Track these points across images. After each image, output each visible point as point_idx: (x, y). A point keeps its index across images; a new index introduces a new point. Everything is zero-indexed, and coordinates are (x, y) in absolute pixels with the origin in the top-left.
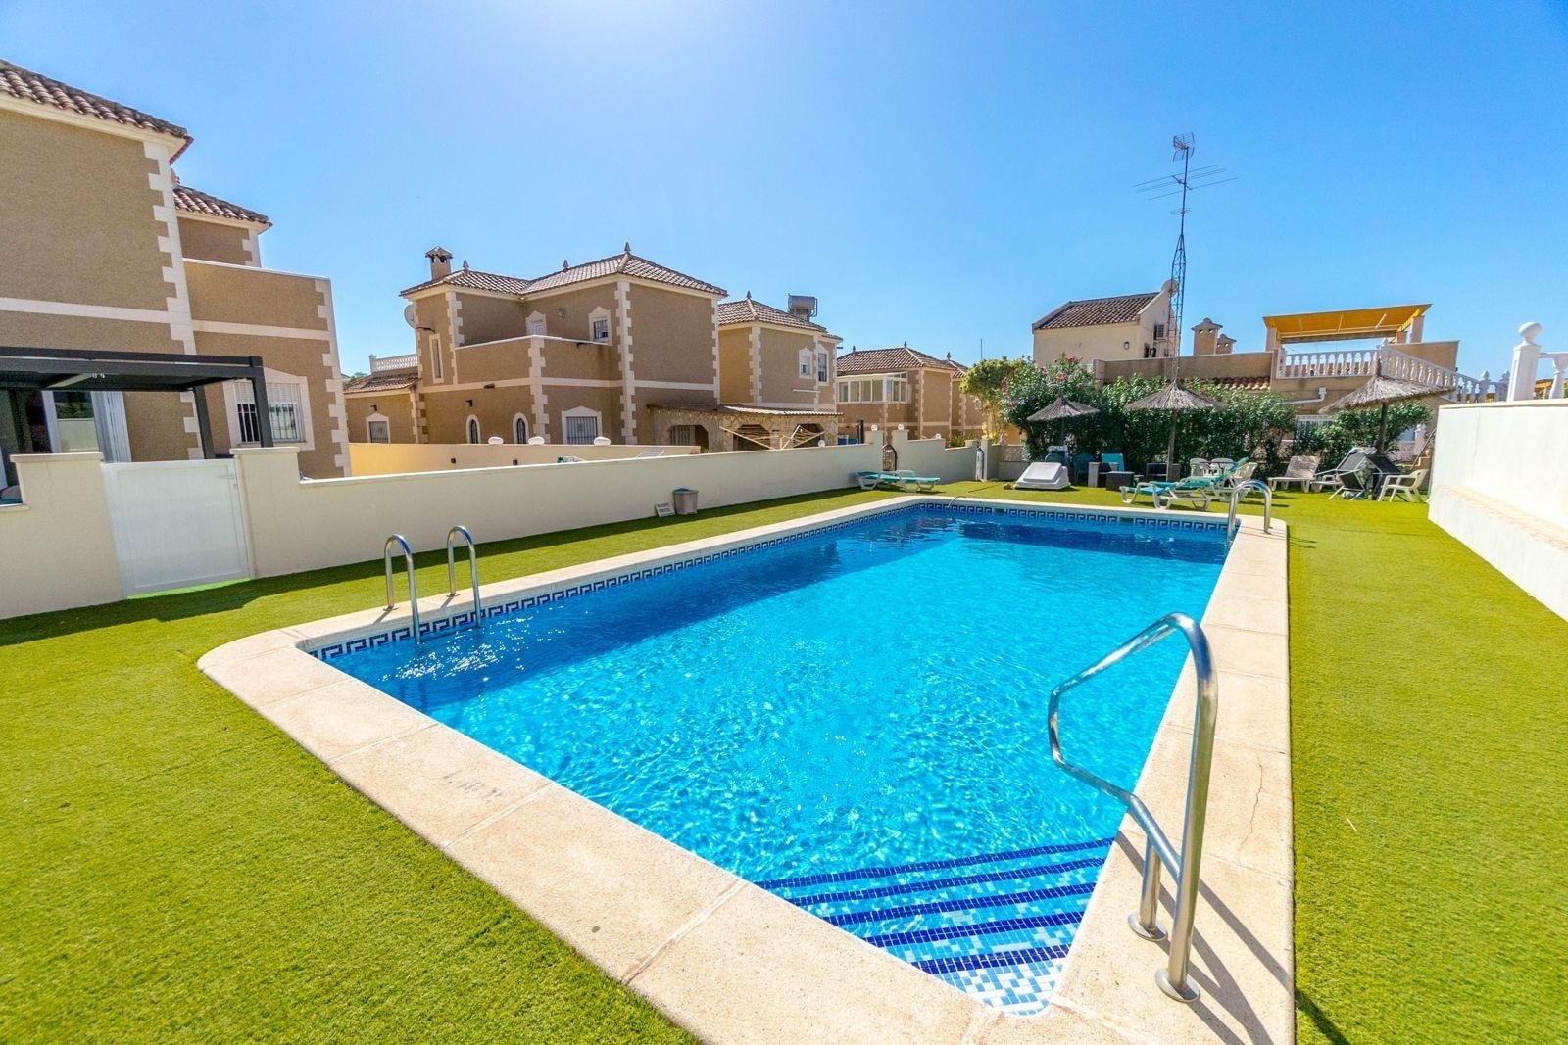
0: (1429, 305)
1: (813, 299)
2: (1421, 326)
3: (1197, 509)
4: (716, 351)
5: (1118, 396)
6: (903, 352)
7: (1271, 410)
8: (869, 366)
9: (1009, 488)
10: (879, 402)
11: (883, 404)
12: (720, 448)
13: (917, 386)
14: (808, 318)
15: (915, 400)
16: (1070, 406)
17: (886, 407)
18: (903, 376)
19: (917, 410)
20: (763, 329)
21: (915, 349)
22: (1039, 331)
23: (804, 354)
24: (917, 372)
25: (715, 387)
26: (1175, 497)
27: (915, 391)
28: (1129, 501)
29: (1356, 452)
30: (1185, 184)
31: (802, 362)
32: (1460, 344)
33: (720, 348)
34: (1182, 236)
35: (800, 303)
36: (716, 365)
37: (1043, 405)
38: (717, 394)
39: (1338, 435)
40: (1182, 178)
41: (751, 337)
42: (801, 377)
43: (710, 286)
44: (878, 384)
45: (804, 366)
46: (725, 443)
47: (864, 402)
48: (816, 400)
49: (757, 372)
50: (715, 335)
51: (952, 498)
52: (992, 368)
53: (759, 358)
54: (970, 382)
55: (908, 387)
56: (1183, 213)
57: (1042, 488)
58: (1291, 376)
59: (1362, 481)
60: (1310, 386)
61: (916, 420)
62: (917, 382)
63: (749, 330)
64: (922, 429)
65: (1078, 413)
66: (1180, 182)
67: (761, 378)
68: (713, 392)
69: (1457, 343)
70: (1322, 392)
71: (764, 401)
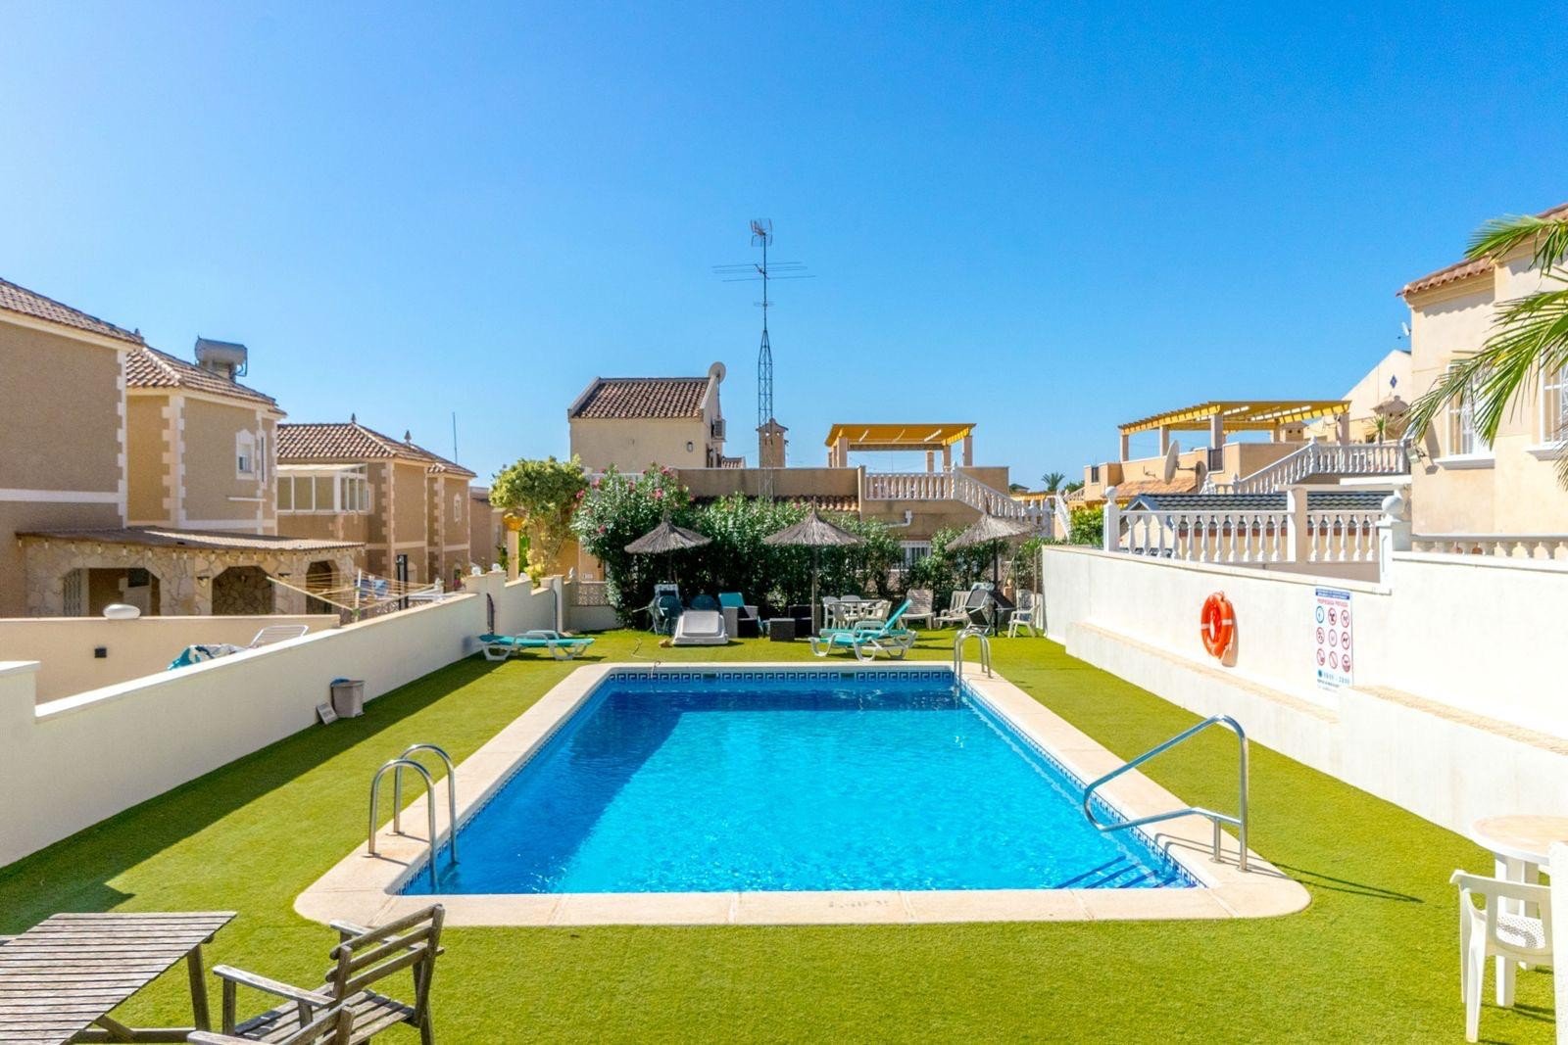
0: (975, 425)
1: (241, 349)
2: (971, 444)
3: (893, 658)
4: (122, 436)
5: (725, 519)
6: (350, 429)
7: (881, 539)
8: (298, 450)
9: (666, 645)
10: (327, 512)
11: (335, 516)
12: (187, 606)
13: (384, 487)
14: (232, 378)
15: (380, 508)
16: (680, 534)
17: (340, 520)
18: (361, 470)
19: (384, 524)
20: (187, 399)
21: (368, 427)
22: (577, 419)
23: (244, 438)
24: (383, 465)
25: (119, 498)
26: (879, 647)
27: (380, 495)
28: (822, 654)
29: (978, 588)
30: (764, 273)
31: (240, 453)
32: (1010, 470)
33: (128, 432)
34: (765, 331)
35: (215, 353)
36: (122, 460)
37: (638, 534)
38: (123, 511)
39: (938, 568)
40: (762, 267)
41: (166, 412)
42: (240, 476)
43: (112, 327)
44: (325, 483)
45: (241, 459)
46: (197, 598)
47: (300, 512)
48: (260, 514)
49: (179, 470)
50: (122, 409)
51: (652, 665)
52: (539, 473)
53: (181, 447)
54: (508, 490)
55: (369, 488)
56: (765, 305)
57: (705, 644)
58: (879, 498)
59: (987, 617)
60: (896, 508)
61: (383, 539)
62: (384, 480)
63: (165, 399)
64: (393, 554)
65: (693, 544)
66: (761, 271)
67: (186, 481)
68: (116, 505)
69: (1007, 469)
70: (909, 515)
71: (190, 517)
